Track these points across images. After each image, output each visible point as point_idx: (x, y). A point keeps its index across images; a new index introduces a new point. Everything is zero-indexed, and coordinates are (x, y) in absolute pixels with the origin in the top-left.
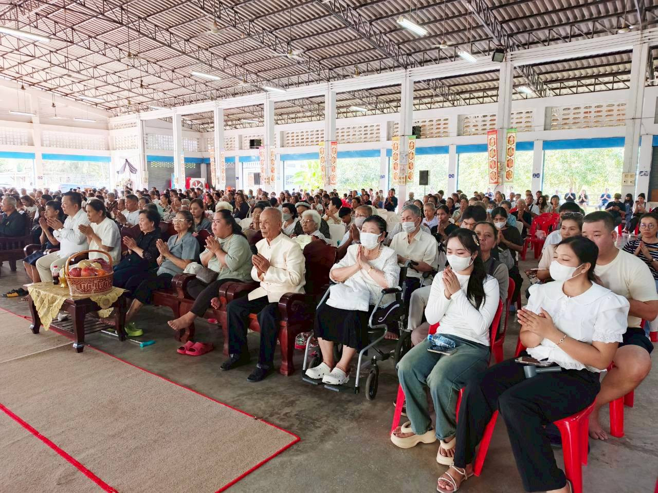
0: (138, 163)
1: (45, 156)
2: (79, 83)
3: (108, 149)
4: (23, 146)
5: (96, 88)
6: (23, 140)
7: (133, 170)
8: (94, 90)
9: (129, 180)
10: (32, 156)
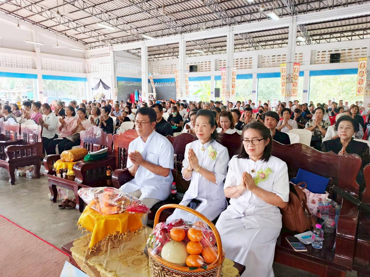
0: (110, 82)
1: (45, 77)
2: (73, 21)
3: (85, 72)
4: (29, 69)
5: (84, 26)
6: (28, 65)
7: (106, 87)
8: (83, 27)
9: (103, 94)
10: (35, 76)
